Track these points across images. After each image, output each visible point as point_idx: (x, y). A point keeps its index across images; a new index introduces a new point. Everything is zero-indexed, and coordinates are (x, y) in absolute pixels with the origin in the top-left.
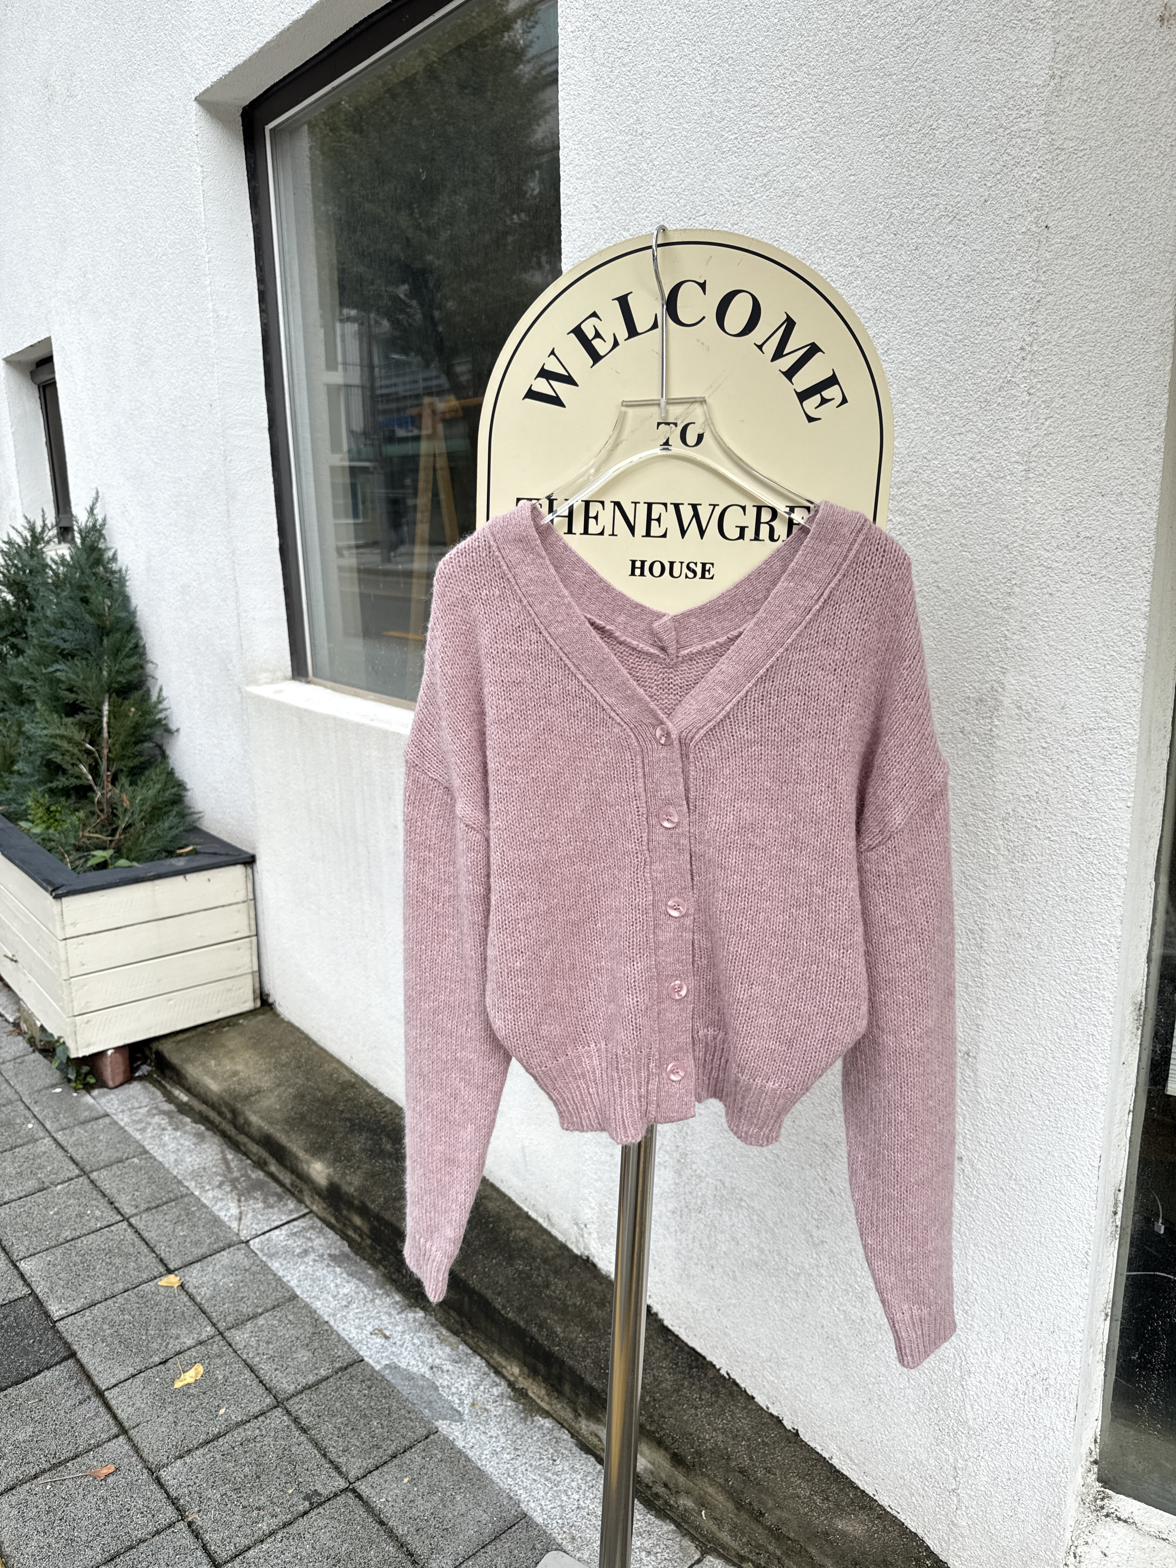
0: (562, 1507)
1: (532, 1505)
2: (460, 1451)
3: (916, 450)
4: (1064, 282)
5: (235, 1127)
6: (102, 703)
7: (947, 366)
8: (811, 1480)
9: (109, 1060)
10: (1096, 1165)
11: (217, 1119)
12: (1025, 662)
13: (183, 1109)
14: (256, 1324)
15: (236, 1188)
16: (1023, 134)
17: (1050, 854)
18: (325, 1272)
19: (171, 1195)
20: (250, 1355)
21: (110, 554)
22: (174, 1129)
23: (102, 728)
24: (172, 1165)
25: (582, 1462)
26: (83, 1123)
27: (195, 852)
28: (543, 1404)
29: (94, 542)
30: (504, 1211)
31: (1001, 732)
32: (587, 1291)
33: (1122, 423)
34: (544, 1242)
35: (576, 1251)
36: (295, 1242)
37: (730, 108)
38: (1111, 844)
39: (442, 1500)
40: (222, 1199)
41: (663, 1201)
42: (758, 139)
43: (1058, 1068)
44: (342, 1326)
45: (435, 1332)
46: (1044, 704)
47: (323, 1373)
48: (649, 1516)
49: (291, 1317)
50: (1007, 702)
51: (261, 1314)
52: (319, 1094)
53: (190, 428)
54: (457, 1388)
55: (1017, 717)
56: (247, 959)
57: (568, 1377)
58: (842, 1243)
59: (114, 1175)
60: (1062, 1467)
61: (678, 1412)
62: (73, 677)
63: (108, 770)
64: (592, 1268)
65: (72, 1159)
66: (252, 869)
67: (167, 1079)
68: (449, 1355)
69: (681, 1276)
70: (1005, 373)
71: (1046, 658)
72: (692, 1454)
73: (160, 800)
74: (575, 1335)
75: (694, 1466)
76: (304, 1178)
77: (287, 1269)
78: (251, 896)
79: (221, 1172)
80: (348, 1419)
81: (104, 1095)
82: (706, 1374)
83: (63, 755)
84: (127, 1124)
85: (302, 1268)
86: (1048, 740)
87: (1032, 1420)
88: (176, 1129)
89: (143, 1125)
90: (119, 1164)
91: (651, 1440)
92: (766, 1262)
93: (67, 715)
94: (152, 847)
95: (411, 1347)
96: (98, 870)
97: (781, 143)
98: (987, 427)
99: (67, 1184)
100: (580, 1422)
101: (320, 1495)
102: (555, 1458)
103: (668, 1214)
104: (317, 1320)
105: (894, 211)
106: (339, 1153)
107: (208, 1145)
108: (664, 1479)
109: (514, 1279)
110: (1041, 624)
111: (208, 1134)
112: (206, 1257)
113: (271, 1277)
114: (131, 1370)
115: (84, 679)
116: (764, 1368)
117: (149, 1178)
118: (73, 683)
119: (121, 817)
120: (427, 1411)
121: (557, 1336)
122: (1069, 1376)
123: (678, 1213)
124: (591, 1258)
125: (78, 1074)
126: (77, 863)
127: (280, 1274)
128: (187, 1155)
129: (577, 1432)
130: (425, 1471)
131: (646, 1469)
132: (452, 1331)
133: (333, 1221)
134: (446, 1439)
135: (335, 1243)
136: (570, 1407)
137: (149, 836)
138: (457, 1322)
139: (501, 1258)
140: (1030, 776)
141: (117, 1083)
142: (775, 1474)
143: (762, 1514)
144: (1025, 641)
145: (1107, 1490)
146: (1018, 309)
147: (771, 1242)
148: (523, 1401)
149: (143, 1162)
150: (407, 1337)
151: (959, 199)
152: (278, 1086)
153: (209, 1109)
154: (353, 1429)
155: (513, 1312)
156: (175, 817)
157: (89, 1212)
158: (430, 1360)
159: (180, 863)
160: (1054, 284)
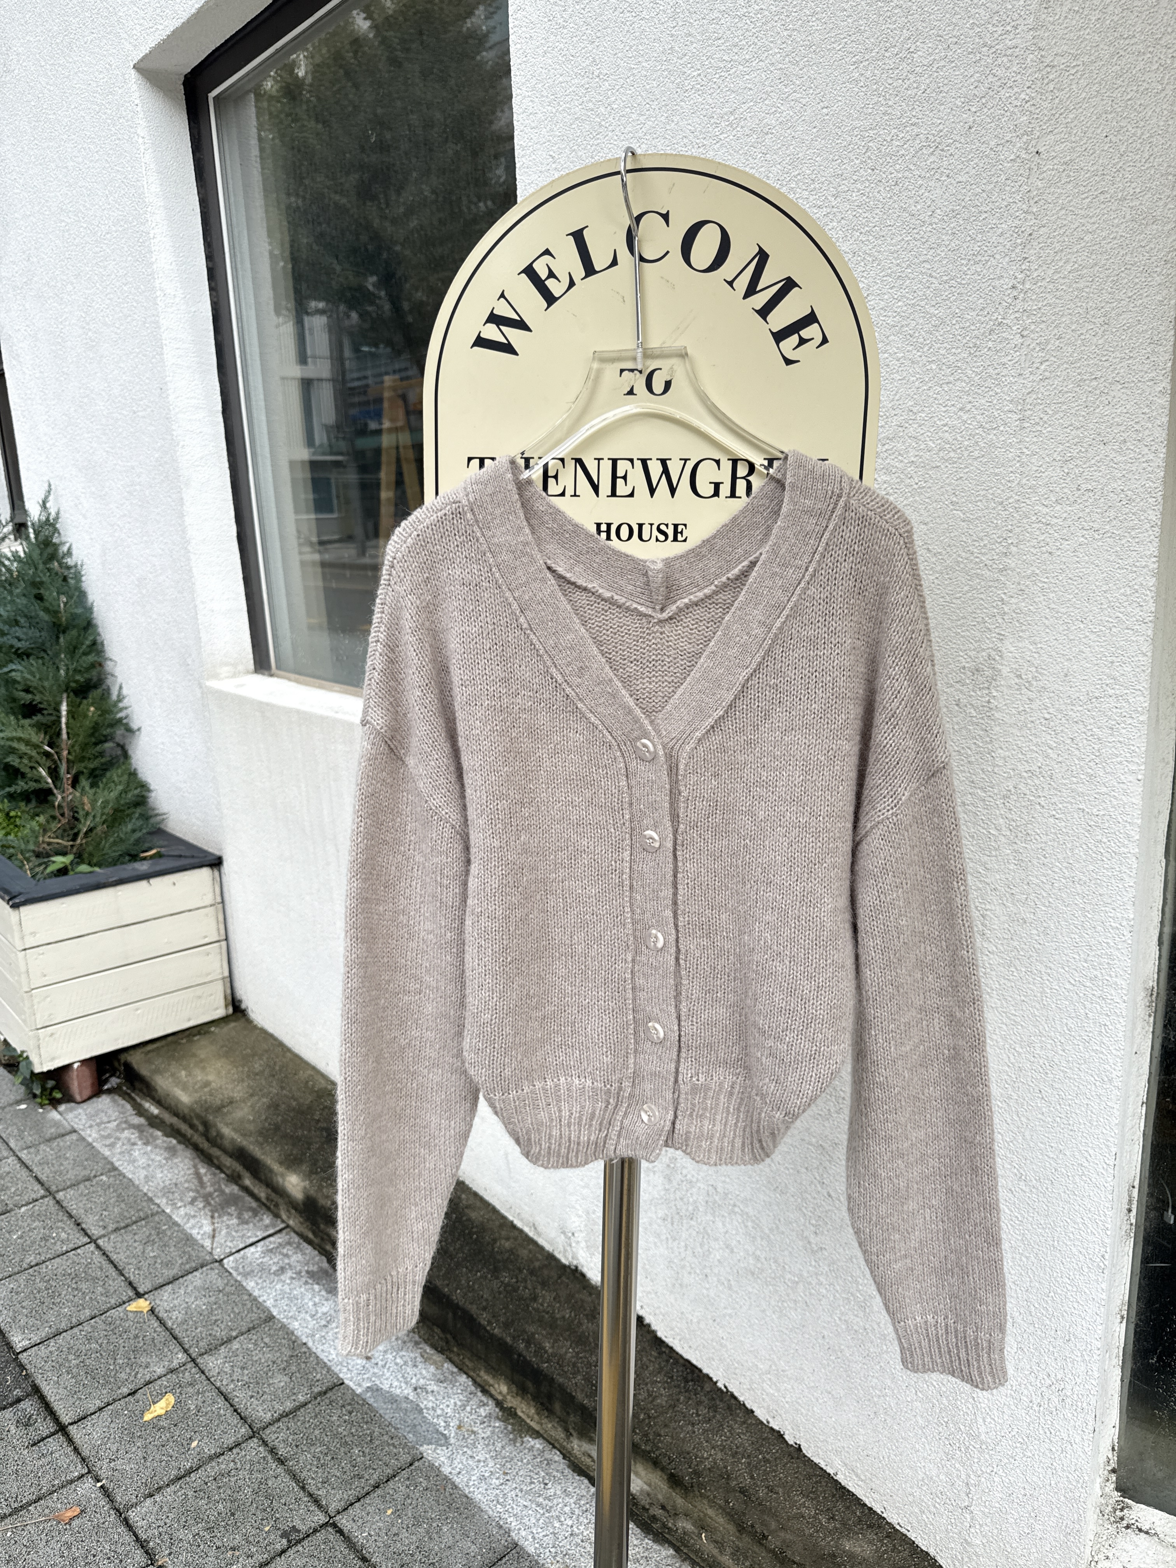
0: (554, 1534)
1: (523, 1533)
2: (446, 1479)
3: (901, 402)
4: (1058, 212)
5: (208, 1140)
6: (59, 704)
7: (932, 310)
8: (816, 1498)
9: (75, 1073)
10: (1112, 1163)
11: (189, 1132)
12: (1024, 627)
13: (154, 1122)
14: (231, 1349)
15: (209, 1204)
16: (1009, 52)
17: (1055, 833)
18: (302, 1290)
19: (141, 1214)
20: (223, 1382)
21: (65, 549)
22: (144, 1144)
23: (60, 729)
24: (143, 1181)
25: (575, 1484)
26: (49, 1140)
27: (159, 855)
28: (532, 1424)
29: (47, 537)
30: (488, 1220)
31: (1000, 703)
32: (576, 1302)
33: (1124, 364)
34: (530, 1251)
35: (564, 1261)
36: (271, 1259)
37: (692, 42)
38: (1121, 820)
39: (428, 1532)
40: (194, 1216)
41: (653, 1208)
42: (723, 74)
43: (1068, 1061)
44: (321, 1348)
45: (419, 1351)
46: (1045, 672)
47: (301, 1398)
48: (647, 1541)
49: (267, 1340)
50: (1005, 671)
51: (235, 1338)
52: (294, 1103)
53: (140, 414)
54: (442, 1410)
55: (1017, 687)
56: (219, 965)
57: (558, 1395)
58: (842, 1250)
59: (81, 1195)
60: (1081, 1481)
61: (674, 1429)
62: (29, 677)
63: (68, 773)
64: (581, 1278)
65: (37, 1178)
66: (220, 871)
67: (137, 1091)
68: (434, 1375)
69: (674, 1285)
70: (996, 315)
71: (1046, 622)
72: (690, 1474)
73: (122, 802)
74: (564, 1350)
75: (692, 1487)
76: (279, 1191)
77: (262, 1288)
78: (219, 899)
79: (194, 1187)
80: (328, 1448)
81: (71, 1110)
82: (702, 1388)
83: (21, 758)
84: (95, 1140)
85: (279, 1287)
86: (1051, 711)
87: (1048, 1433)
88: (146, 1144)
89: (112, 1140)
90: (87, 1183)
91: (646, 1460)
92: (763, 1270)
93: (24, 717)
94: (115, 851)
95: (393, 1367)
96: (59, 876)
97: (747, 77)
98: (977, 374)
99: (31, 1206)
100: (572, 1442)
101: (299, 1531)
102: (547, 1481)
103: (659, 1221)
104: (294, 1342)
105: (870, 144)
106: (315, 1164)
107: (180, 1159)
108: (661, 1501)
109: (500, 1293)
110: (1041, 585)
111: (180, 1147)
112: (177, 1279)
113: (246, 1297)
114: (98, 1403)
115: (40, 679)
116: (764, 1381)
117: (118, 1197)
118: (28, 683)
119: (83, 821)
120: (411, 1435)
121: (546, 1352)
122: (1087, 1387)
123: (669, 1220)
124: (580, 1268)
125: (44, 1089)
126: (37, 870)
127: (256, 1293)
128: (158, 1171)
129: (569, 1452)
130: (409, 1501)
131: (642, 1490)
132: (436, 1349)
133: (311, 1235)
134: (431, 1466)
135: (313, 1258)
136: (561, 1426)
137: (112, 840)
138: (442, 1339)
139: (485, 1270)
140: (1031, 750)
141: (85, 1097)
142: (777, 1493)
143: (765, 1537)
144: (1023, 604)
145: (1126, 1500)
146: (1009, 244)
147: (768, 1249)
148: (511, 1421)
149: (112, 1179)
150: (390, 1356)
151: (941, 127)
152: (252, 1095)
153: (181, 1121)
154: (333, 1458)
155: (499, 1327)
156: (138, 819)
157: (54, 1235)
158: (414, 1381)
159: (143, 867)
160: (1047, 215)
